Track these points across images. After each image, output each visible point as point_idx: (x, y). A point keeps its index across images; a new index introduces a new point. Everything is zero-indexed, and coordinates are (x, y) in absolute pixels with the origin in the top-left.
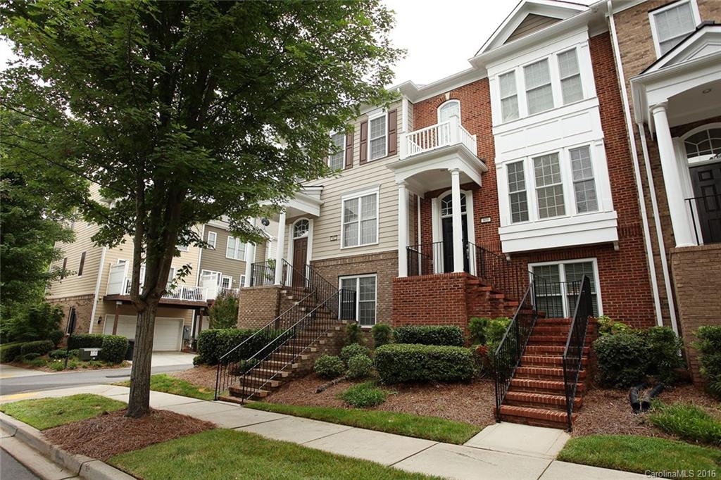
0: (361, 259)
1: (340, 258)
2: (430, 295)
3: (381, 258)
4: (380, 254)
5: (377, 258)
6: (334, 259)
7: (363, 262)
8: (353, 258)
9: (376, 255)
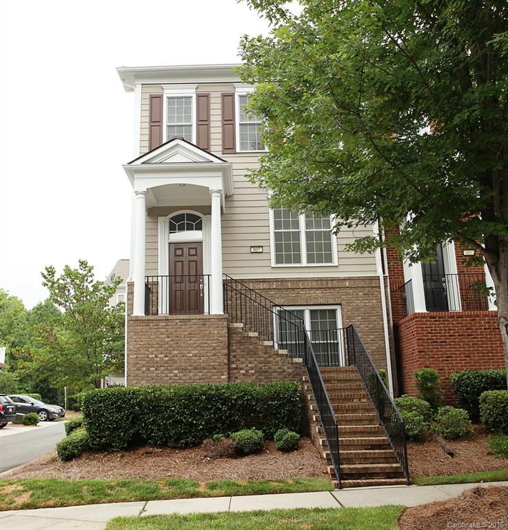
0: (314, 285)
1: (277, 280)
2: (468, 335)
3: (347, 285)
4: (345, 279)
5: (341, 285)
7: (317, 289)
8: (299, 280)
9: (338, 280)
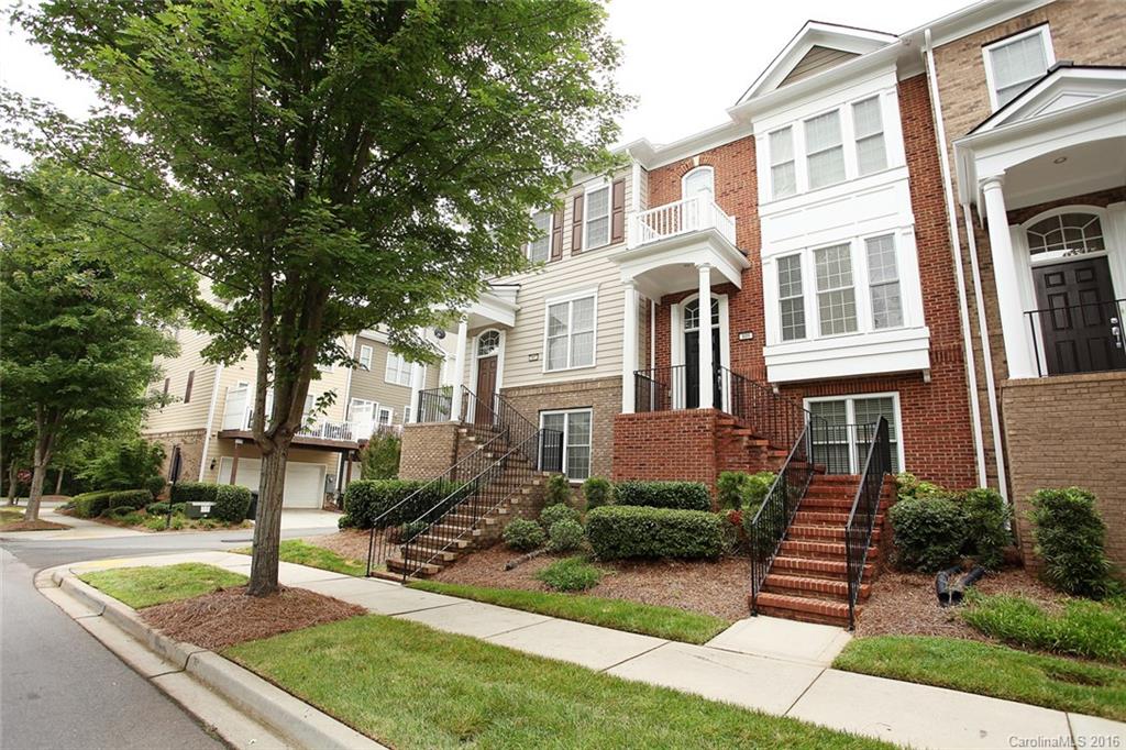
0: (571, 388)
1: (542, 386)
2: (665, 440)
3: (599, 386)
4: (597, 381)
6: (533, 387)
7: (574, 392)
8: (559, 385)
9: (592, 381)
